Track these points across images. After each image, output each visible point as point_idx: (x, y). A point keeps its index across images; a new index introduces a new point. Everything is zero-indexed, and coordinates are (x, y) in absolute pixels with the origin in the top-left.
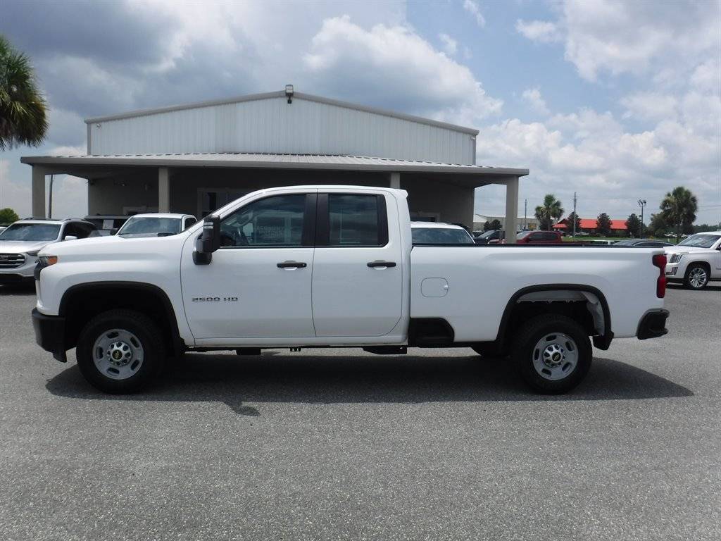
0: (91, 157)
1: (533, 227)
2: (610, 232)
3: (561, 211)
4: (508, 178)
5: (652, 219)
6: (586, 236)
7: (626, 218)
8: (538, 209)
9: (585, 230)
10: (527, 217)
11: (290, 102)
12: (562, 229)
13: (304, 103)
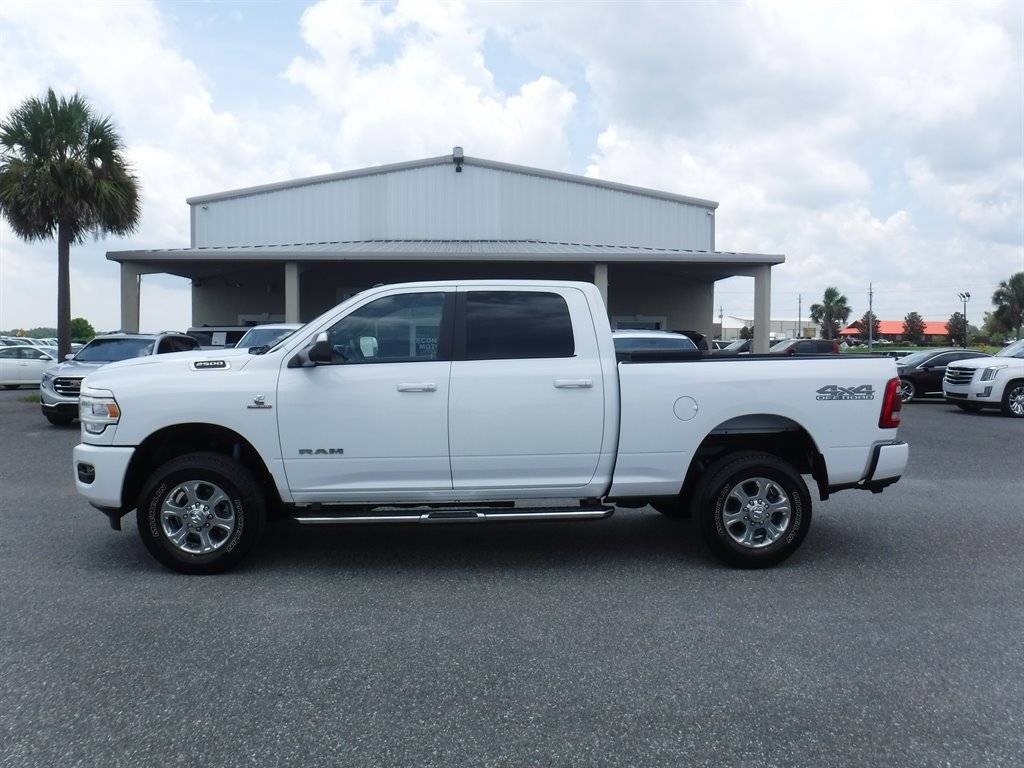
0: (196, 250)
1: (812, 333)
2: (923, 339)
3: (848, 310)
4: (756, 267)
5: (985, 319)
6: (888, 345)
7: (947, 319)
8: (814, 308)
9: (887, 336)
10: (802, 320)
11: (459, 170)
12: (853, 335)
13: (478, 172)
